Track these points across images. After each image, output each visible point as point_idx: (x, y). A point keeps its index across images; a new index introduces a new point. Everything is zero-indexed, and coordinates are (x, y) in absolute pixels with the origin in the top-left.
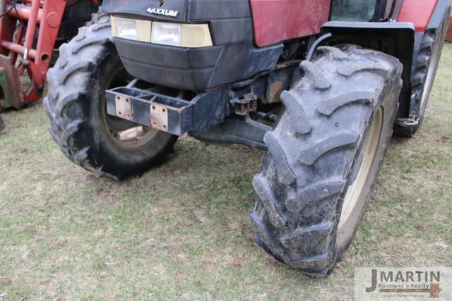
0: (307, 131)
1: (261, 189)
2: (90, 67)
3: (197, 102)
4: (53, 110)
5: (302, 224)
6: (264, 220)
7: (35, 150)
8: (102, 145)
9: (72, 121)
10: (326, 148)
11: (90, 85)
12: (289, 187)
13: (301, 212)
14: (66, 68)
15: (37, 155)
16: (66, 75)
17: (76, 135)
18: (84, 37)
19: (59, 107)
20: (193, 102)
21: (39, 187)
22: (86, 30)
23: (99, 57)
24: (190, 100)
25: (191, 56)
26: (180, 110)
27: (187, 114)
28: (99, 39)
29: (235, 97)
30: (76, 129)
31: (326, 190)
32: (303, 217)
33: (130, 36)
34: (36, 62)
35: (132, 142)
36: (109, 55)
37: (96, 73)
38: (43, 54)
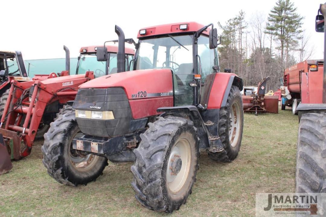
0: (148, 146)
1: (134, 170)
2: (65, 131)
3: (110, 141)
4: (46, 151)
5: (150, 182)
6: (136, 184)
7: (30, 178)
8: (68, 167)
9: (55, 155)
10: (154, 151)
11: (64, 139)
12: (143, 168)
13: (148, 176)
14: (54, 132)
15: (31, 180)
16: (54, 135)
17: (57, 162)
18: (62, 119)
19: (49, 149)
20: (108, 141)
21: (35, 192)
22: (62, 116)
23: (68, 127)
24: (106, 140)
25: (106, 123)
26: (102, 144)
27: (106, 145)
28: (68, 120)
29: (126, 140)
30: (57, 159)
31: (155, 166)
32: (149, 179)
33: (83, 117)
34: (29, 134)
35: (82, 169)
36: (73, 126)
37: (67, 134)
38: (33, 130)
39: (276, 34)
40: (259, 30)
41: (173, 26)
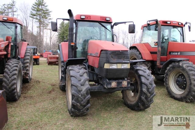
39: (37, 19)
40: (25, 15)
41: (101, 17)
